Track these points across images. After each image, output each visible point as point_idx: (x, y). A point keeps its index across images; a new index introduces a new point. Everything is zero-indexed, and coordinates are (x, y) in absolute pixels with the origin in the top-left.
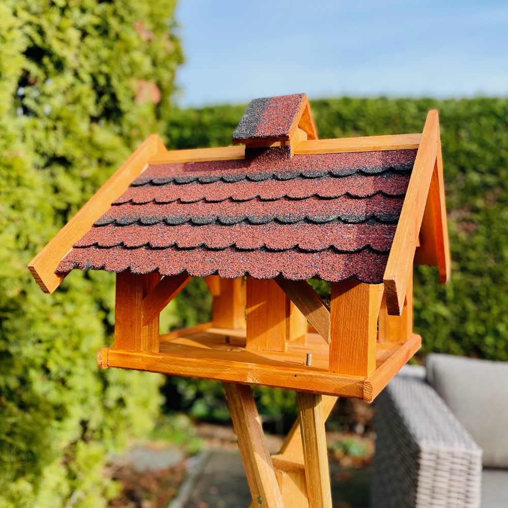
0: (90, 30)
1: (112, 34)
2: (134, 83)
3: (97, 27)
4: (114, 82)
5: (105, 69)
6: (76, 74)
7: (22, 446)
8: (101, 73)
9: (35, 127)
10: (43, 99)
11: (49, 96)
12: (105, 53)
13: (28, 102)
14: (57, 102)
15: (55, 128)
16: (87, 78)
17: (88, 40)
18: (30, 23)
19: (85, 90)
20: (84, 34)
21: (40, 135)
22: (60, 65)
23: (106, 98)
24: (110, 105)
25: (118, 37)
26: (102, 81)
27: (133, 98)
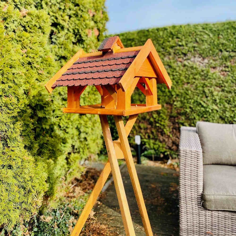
0: (72, 15)
1: (79, 16)
2: (87, 31)
3: (74, 14)
4: (80, 31)
5: (77, 27)
6: (68, 30)
7: (51, 148)
8: (76, 28)
9: (55, 47)
10: (58, 39)
11: (59, 37)
12: (77, 22)
13: (53, 40)
14: (62, 39)
15: (61, 48)
16: (72, 31)
17: (72, 19)
18: (53, 16)
19: (71, 34)
20: (70, 17)
21: (57, 50)
22: (63, 28)
23: (78, 36)
24: (79, 38)
25: (81, 16)
26: (76, 31)
27: (87, 36)
